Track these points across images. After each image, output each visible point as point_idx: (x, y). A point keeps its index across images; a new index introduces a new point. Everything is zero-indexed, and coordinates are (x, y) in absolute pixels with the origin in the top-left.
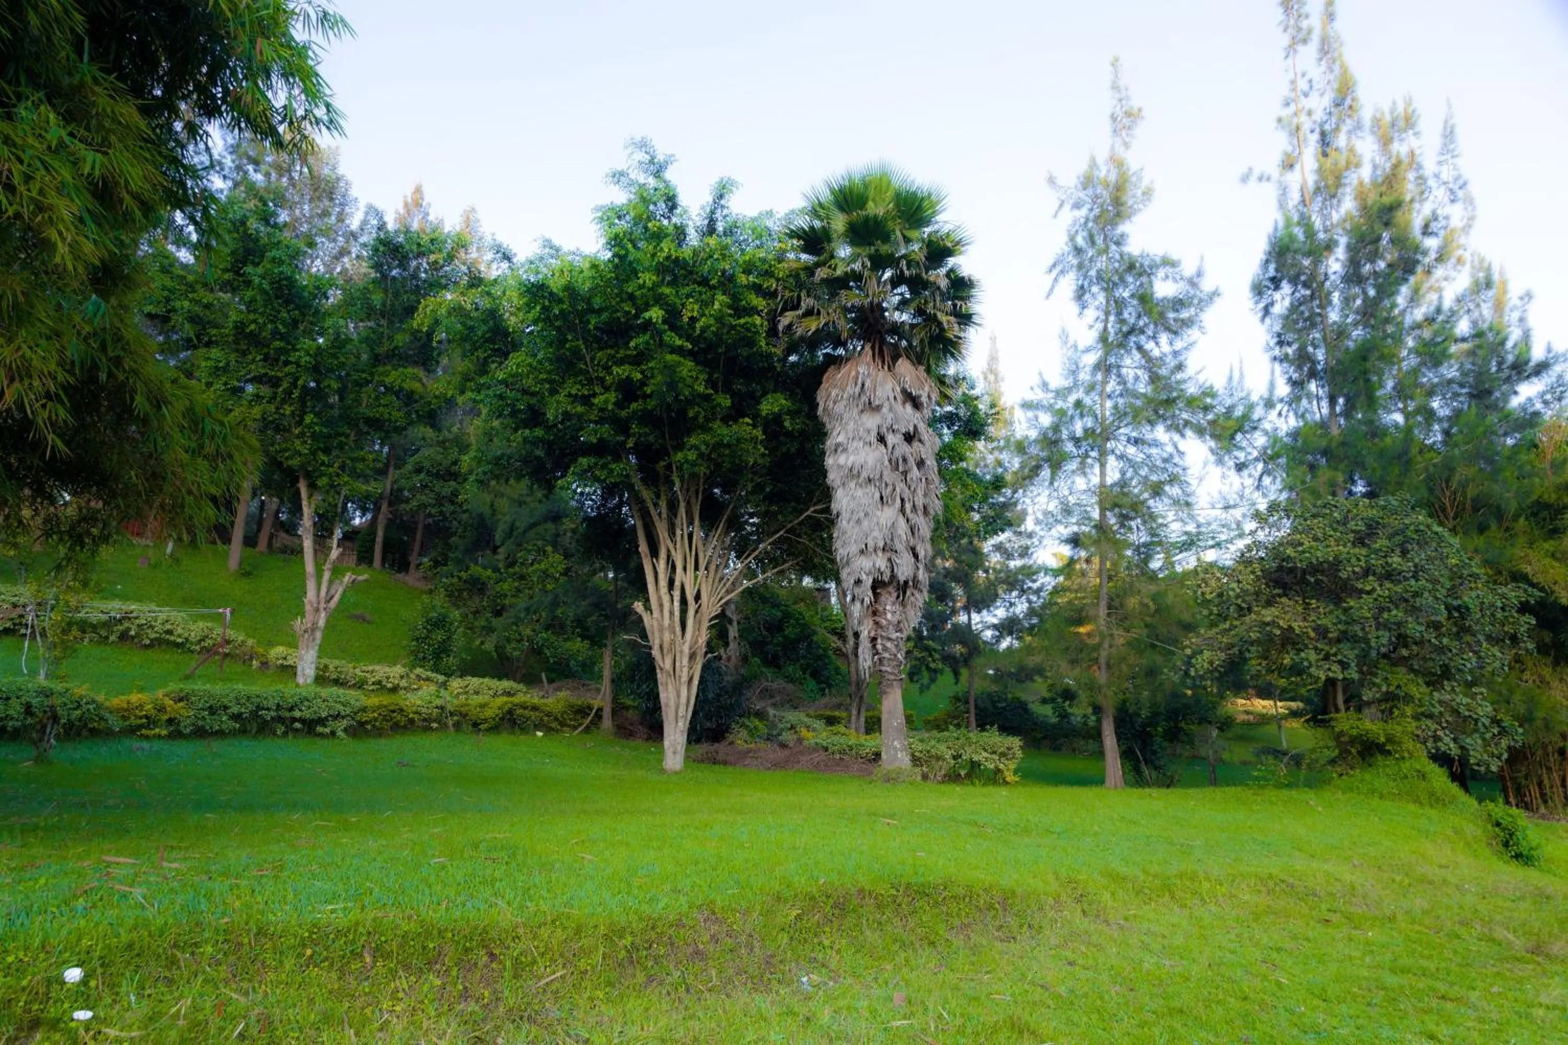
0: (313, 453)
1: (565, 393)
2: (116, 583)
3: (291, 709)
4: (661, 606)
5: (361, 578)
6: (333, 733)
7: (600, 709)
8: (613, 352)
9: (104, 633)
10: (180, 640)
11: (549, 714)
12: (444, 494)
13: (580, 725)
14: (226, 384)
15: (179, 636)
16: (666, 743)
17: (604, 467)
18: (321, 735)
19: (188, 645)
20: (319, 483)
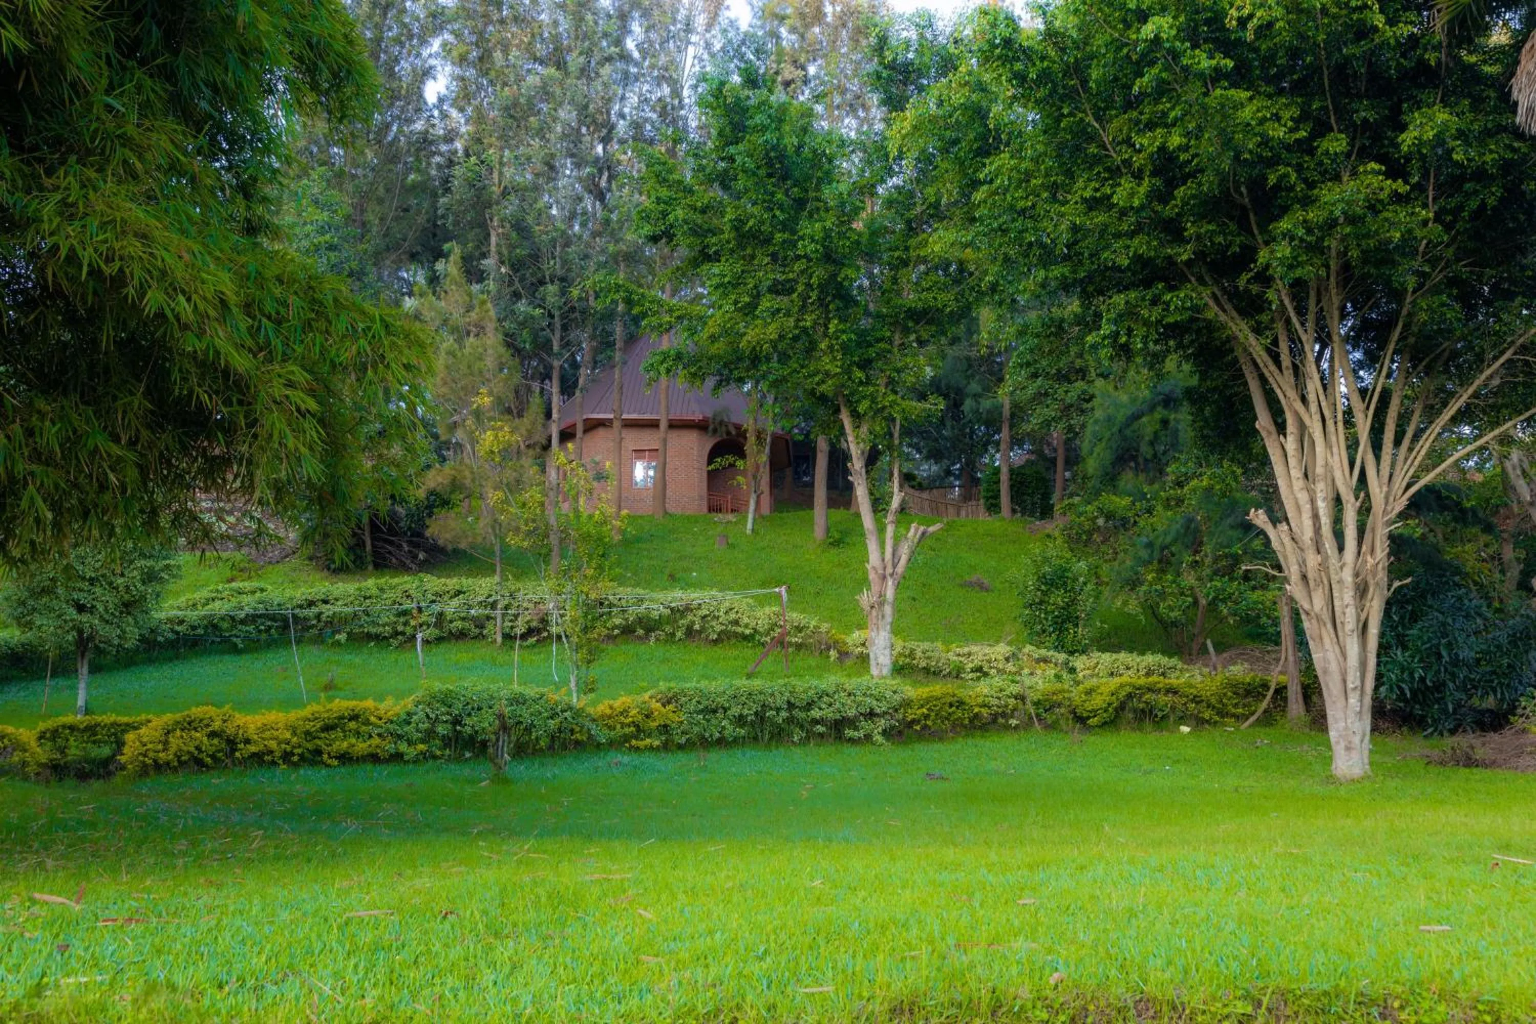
0: (847, 371)
1: (1077, 198)
2: (691, 570)
3: (809, 706)
4: (1298, 508)
5: (931, 529)
6: (868, 737)
7: (1281, 691)
8: (1135, 114)
9: (668, 629)
10: (747, 632)
11: (1197, 700)
12: (1068, 401)
13: (1253, 714)
14: (736, 303)
15: (746, 626)
16: (1333, 734)
17: (1154, 302)
18: (852, 741)
19: (757, 637)
20: (861, 409)
